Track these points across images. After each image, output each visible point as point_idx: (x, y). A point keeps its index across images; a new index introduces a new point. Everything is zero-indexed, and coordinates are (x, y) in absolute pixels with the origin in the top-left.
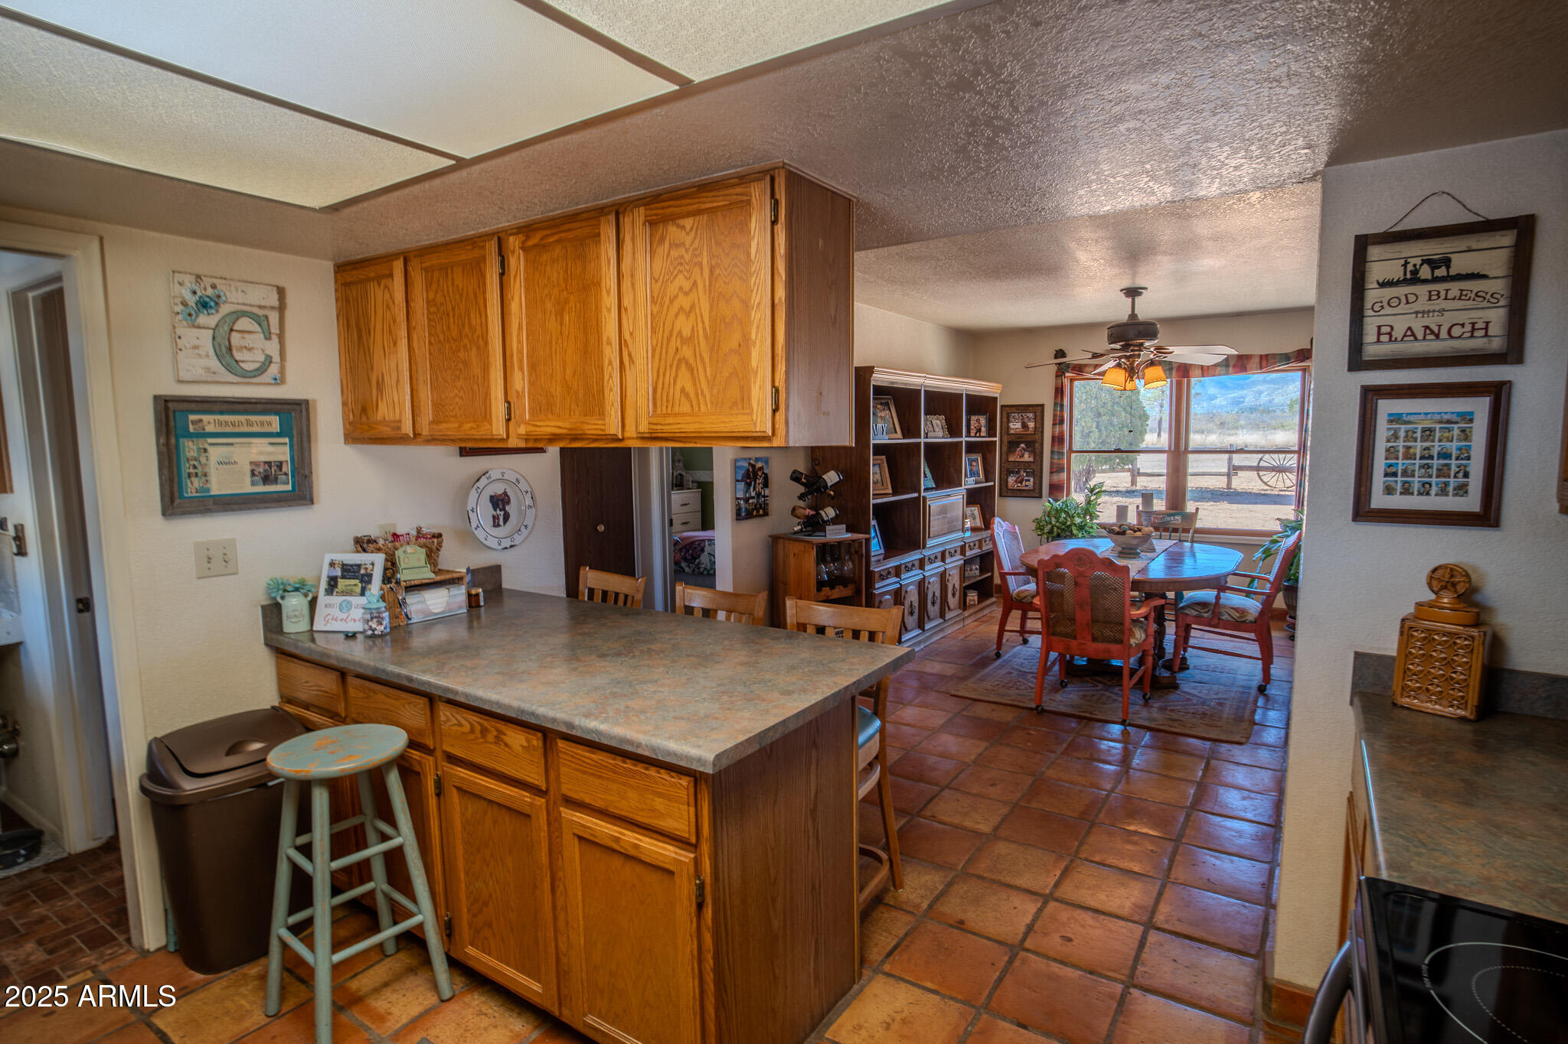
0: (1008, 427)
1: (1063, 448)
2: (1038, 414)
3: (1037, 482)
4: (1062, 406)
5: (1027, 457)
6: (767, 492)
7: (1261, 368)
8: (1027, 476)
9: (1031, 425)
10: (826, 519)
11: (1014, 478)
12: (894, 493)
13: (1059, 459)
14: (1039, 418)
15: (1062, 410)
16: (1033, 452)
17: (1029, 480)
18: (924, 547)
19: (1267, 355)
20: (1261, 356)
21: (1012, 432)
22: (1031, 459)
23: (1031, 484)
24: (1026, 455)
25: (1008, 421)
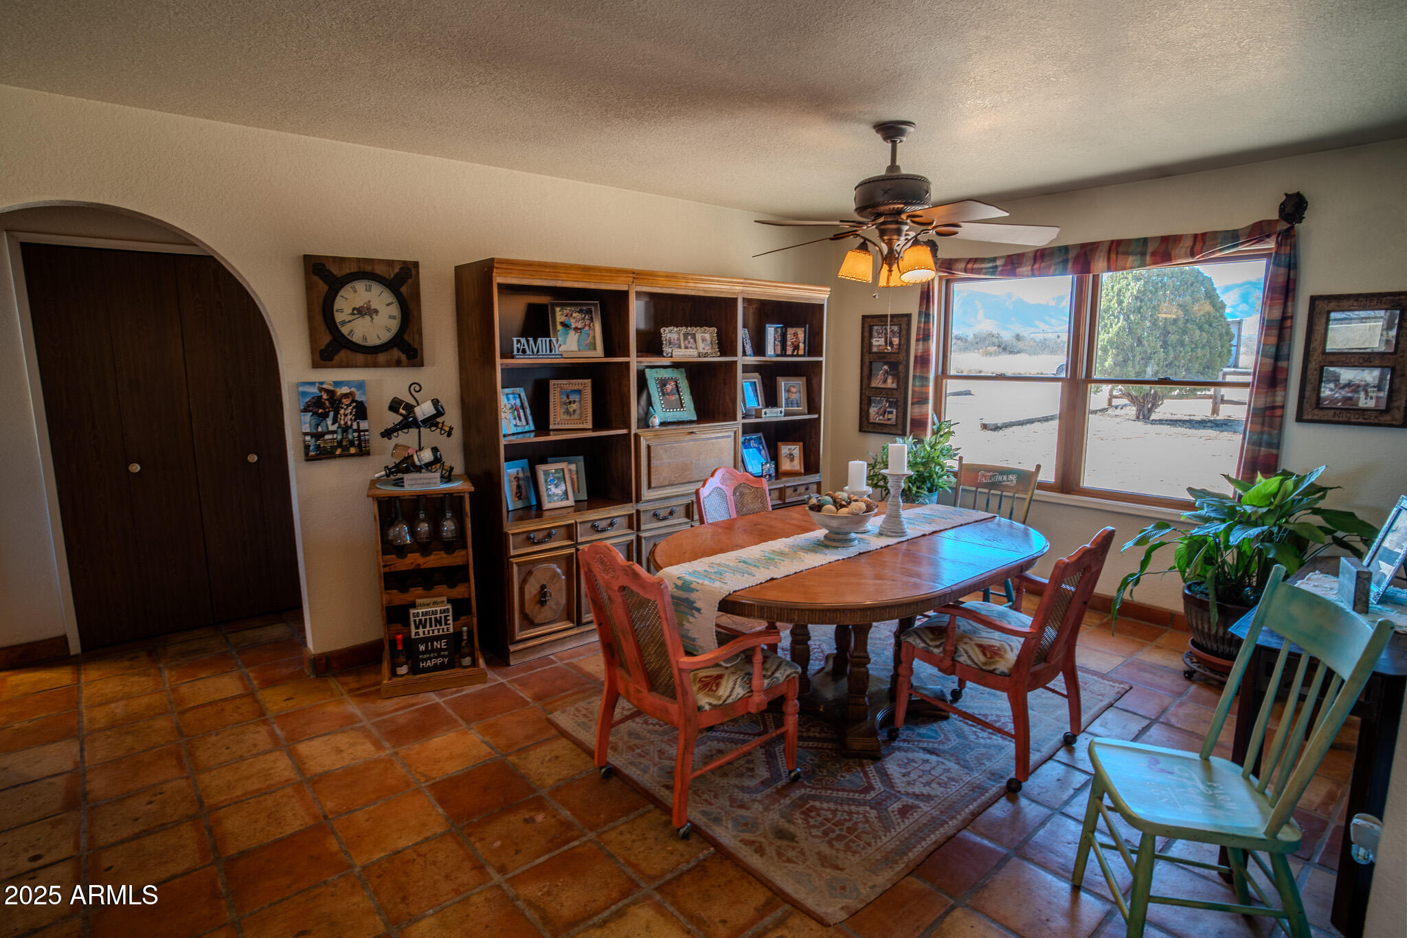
0: (870, 344)
1: (928, 372)
2: (904, 326)
3: (900, 415)
4: (927, 315)
5: (890, 383)
6: (364, 425)
7: (1192, 255)
8: (890, 407)
9: (896, 341)
10: (418, 463)
11: (876, 409)
12: (596, 427)
13: (922, 386)
14: (904, 332)
15: (927, 322)
16: (896, 376)
17: (891, 413)
18: (638, 500)
19: (1204, 235)
20: (1196, 236)
21: (875, 350)
22: (894, 386)
23: (893, 416)
24: (890, 380)
25: (871, 337)
